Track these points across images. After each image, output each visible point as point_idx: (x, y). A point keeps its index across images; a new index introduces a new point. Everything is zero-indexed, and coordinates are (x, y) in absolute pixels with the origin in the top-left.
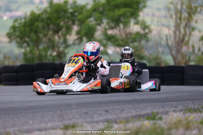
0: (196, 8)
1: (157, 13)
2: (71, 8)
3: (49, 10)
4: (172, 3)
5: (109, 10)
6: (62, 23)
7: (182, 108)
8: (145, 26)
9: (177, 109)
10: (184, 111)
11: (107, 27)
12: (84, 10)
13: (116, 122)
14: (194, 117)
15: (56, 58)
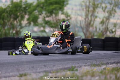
0: (98, 5)
1: (75, 8)
2: (24, 5)
3: (11, 6)
4: (83, 2)
5: (46, 6)
6: (19, 14)
7: (89, 64)
8: (67, 16)
9: (86, 65)
10: (90, 66)
11: (45, 16)
12: (32, 6)
13: (50, 72)
14: (97, 69)
15: (15, 34)
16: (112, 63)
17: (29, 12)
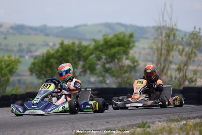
0: (173, 46)
1: (143, 52)
2: (78, 48)
3: (60, 49)
4: (154, 43)
5: (106, 49)
7: (165, 119)
8: (134, 61)
9: (161, 120)
10: (166, 121)
11: (105, 62)
12: (88, 49)
14: (175, 125)
16: (194, 118)
17: (83, 57)
